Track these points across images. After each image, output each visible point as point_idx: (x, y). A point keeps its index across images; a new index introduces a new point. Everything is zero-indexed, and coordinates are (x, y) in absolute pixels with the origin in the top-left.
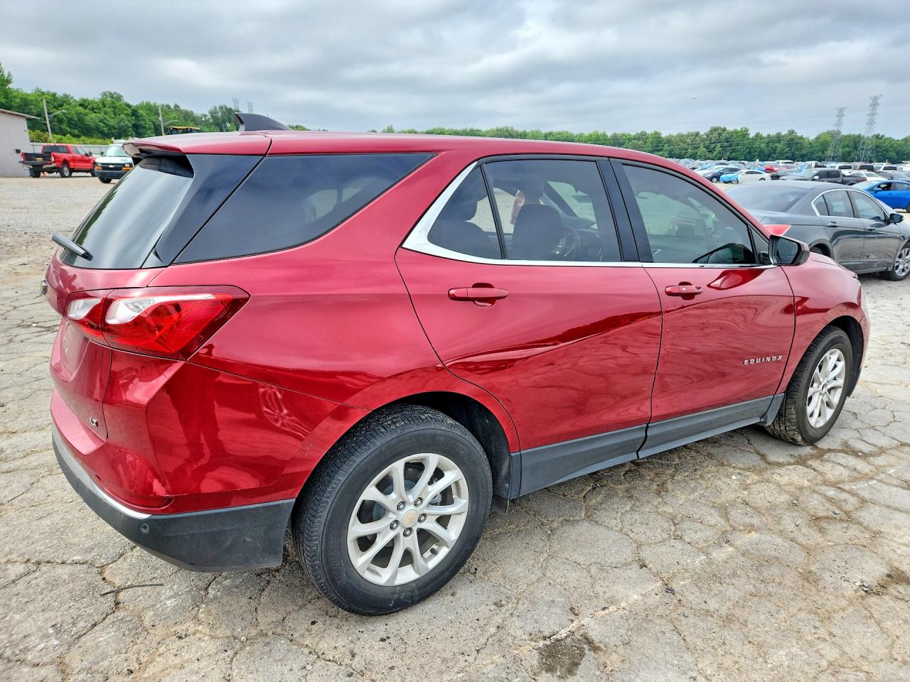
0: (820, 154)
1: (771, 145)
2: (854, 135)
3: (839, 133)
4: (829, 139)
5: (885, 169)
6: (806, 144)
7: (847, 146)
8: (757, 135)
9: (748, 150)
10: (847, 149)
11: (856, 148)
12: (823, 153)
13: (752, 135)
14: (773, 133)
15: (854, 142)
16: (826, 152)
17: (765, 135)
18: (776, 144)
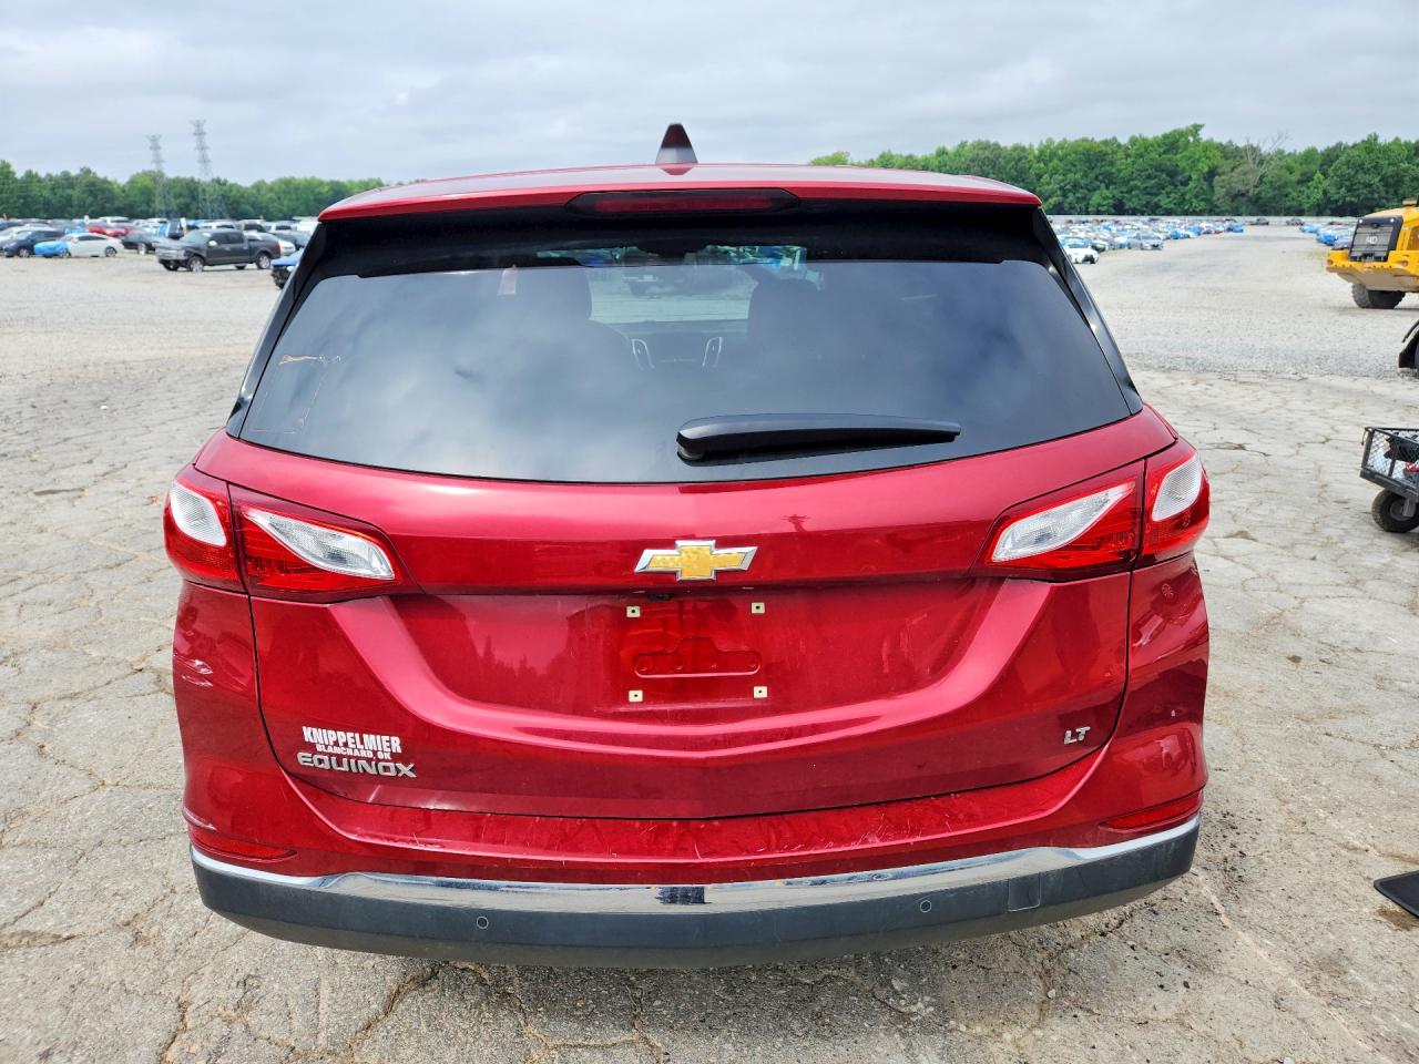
0: (144, 208)
1: (59, 191)
2: (184, 179)
3: (161, 175)
4: (151, 184)
5: (278, 228)
6: (117, 191)
7: (180, 195)
8: (29, 174)
9: (22, 201)
10: (182, 200)
11: (194, 198)
12: (148, 205)
13: (20, 174)
14: (56, 172)
15: (189, 188)
16: (152, 205)
17: (42, 174)
18: (69, 191)
